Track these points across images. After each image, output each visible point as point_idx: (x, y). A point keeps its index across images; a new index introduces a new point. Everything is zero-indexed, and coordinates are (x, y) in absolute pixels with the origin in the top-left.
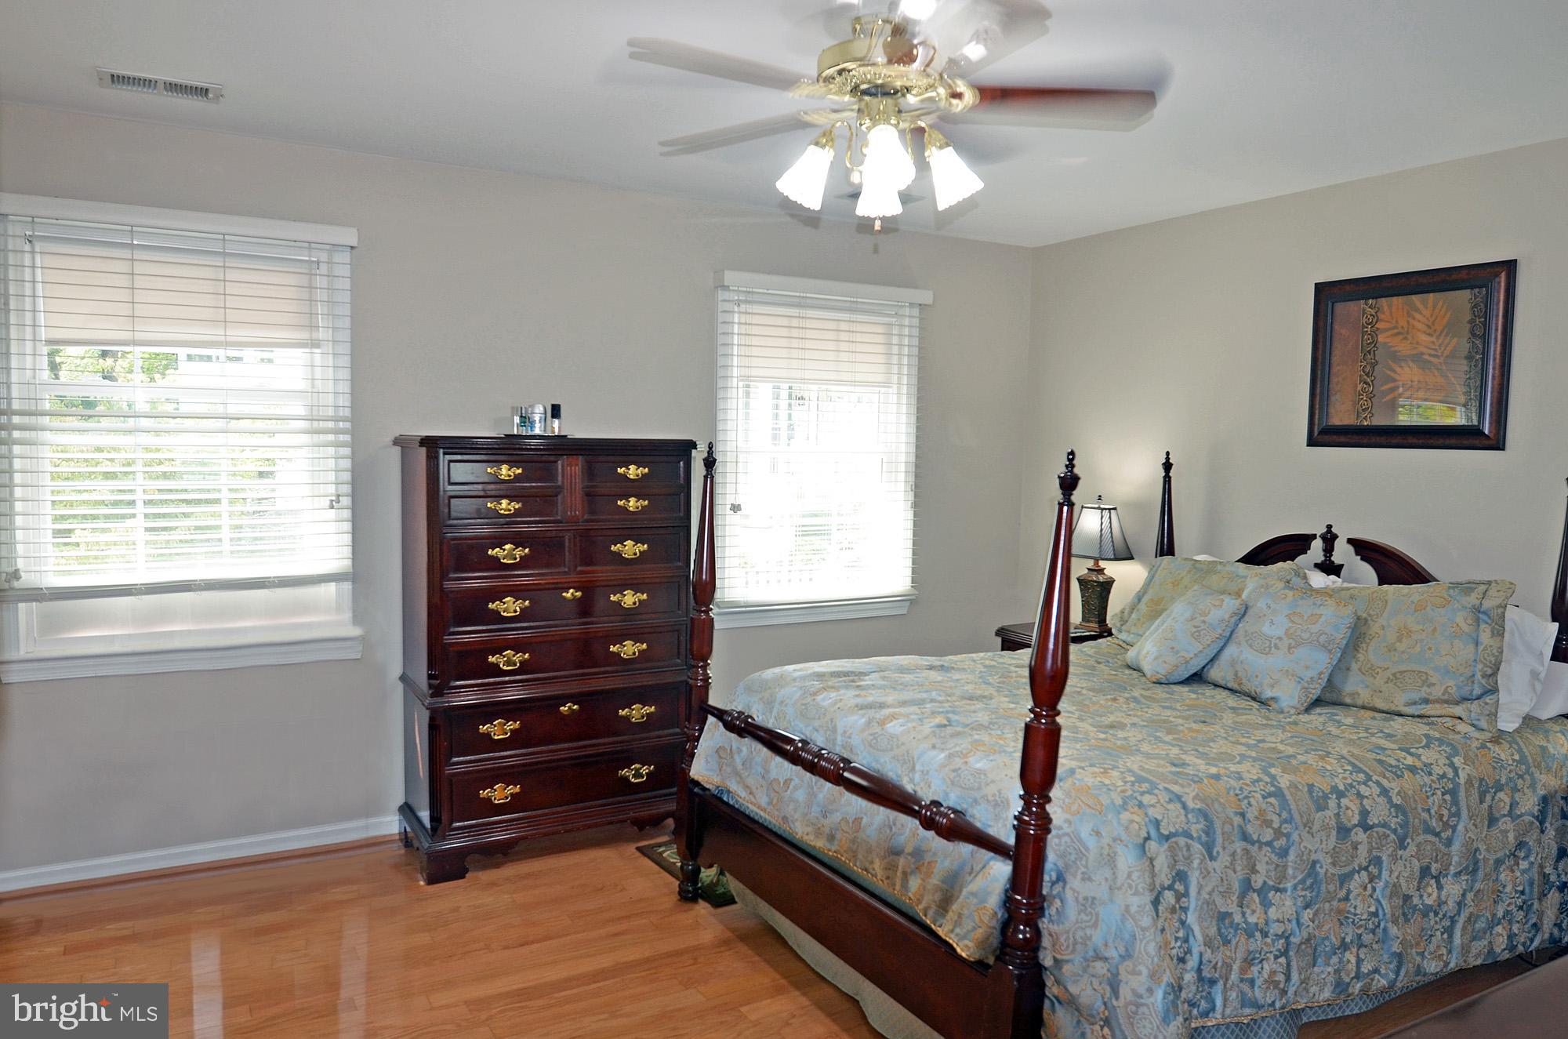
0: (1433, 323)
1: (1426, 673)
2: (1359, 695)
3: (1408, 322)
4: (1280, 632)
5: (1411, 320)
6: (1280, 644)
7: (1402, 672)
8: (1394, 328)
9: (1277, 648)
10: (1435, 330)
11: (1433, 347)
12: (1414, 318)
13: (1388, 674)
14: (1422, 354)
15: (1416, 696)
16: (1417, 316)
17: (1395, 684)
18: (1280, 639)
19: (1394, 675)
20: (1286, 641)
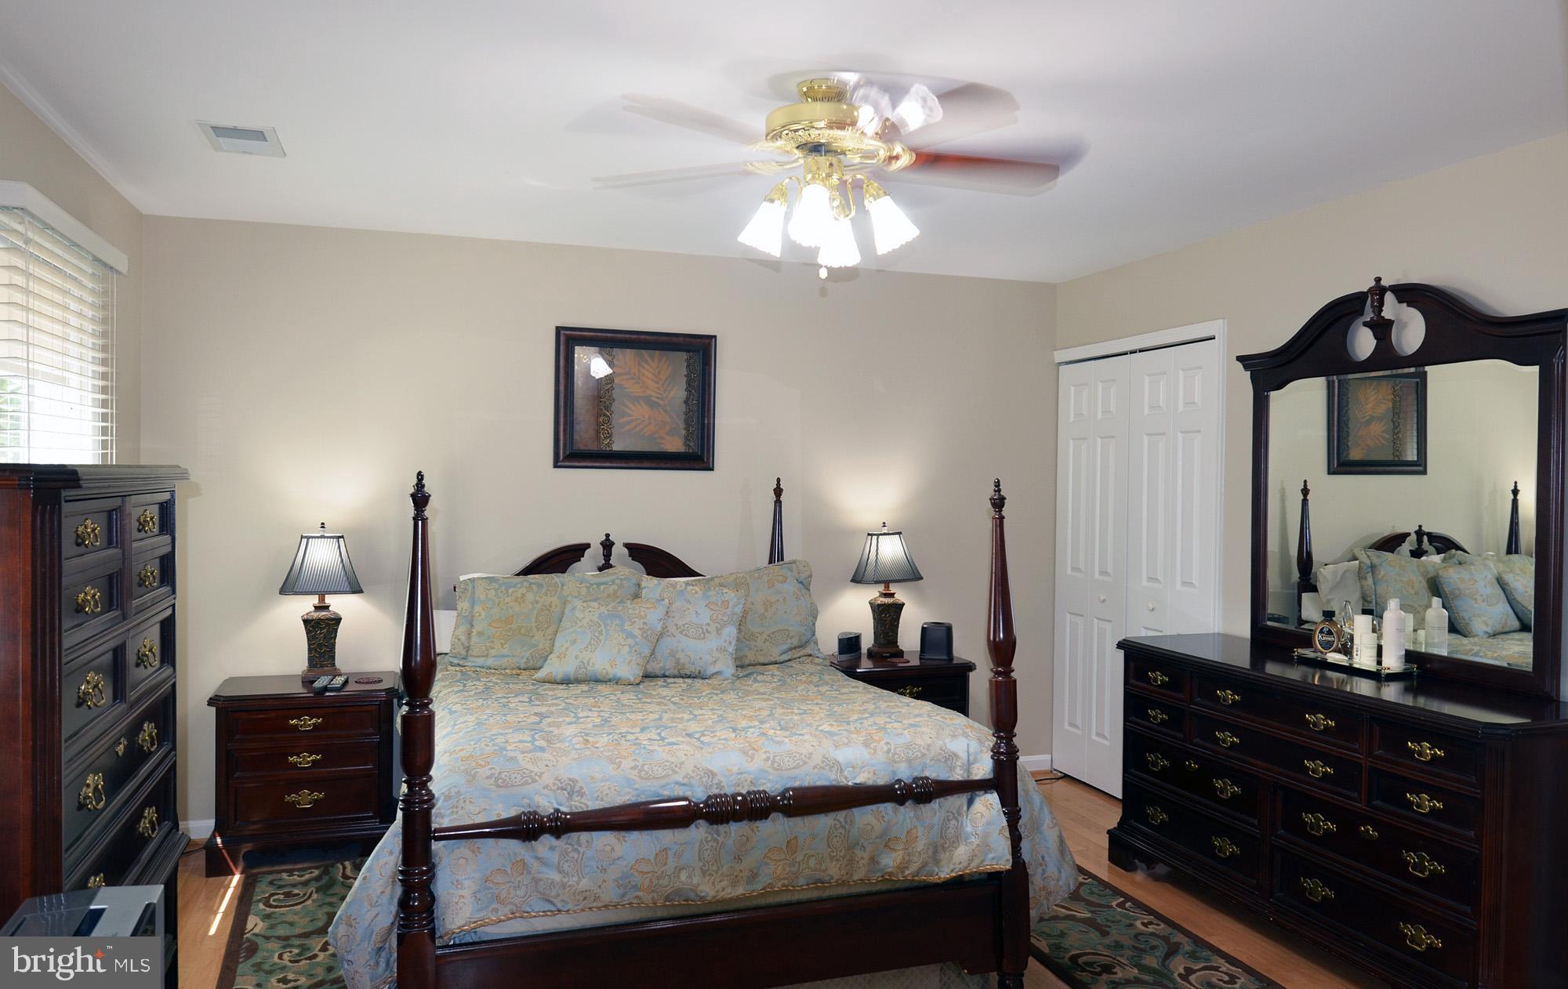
0: (659, 374)
1: (788, 630)
2: (746, 657)
3: (639, 370)
4: (708, 620)
5: (642, 370)
6: (709, 629)
7: (773, 633)
8: (626, 374)
9: (709, 632)
10: (660, 379)
11: (659, 391)
12: (643, 367)
13: (765, 636)
14: (651, 396)
15: (785, 647)
16: (646, 366)
17: (771, 642)
18: (708, 624)
19: (769, 636)
20: (713, 626)
